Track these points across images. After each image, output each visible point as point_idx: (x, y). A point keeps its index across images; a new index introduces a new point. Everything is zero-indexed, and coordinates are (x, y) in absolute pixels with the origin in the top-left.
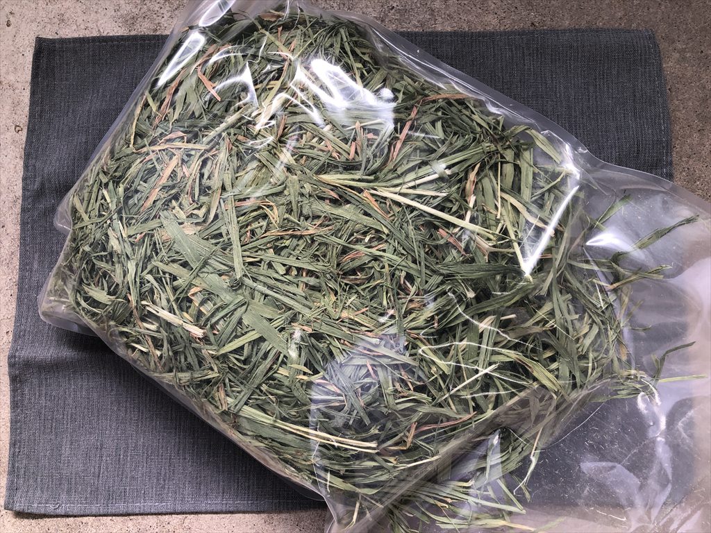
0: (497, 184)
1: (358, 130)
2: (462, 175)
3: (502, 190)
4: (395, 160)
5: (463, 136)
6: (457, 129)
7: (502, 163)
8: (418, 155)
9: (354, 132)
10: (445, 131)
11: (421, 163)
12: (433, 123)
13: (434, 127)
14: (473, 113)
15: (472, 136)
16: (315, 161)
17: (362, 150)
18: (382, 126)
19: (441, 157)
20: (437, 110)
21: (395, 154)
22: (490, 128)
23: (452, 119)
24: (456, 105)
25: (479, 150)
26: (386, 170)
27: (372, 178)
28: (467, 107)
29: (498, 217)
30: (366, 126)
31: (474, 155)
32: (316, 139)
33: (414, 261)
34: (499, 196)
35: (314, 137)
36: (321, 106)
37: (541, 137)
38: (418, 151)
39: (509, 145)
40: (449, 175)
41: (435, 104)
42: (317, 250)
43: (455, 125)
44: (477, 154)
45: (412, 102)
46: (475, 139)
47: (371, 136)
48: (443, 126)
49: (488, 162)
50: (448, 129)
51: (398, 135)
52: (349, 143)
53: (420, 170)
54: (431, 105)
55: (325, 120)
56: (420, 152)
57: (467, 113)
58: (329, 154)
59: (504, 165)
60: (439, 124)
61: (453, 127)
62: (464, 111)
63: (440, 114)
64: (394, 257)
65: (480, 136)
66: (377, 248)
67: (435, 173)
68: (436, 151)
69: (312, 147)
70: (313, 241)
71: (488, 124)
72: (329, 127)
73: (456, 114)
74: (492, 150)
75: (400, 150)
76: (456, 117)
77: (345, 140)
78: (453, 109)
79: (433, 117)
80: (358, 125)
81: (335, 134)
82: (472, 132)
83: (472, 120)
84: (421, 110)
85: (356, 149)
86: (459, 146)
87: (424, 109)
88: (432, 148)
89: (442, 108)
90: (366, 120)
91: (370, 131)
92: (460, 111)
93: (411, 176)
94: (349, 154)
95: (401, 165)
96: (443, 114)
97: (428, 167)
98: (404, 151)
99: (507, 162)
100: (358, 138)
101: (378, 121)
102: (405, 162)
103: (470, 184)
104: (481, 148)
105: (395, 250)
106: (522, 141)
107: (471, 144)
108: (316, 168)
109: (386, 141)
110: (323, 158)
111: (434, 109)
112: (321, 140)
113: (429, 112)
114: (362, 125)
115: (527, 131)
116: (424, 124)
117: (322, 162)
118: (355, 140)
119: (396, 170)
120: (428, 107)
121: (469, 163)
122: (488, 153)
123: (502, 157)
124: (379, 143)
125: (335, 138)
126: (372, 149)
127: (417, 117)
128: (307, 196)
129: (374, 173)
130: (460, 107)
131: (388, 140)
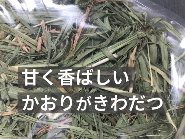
0: (148, 60)
1: (43, 27)
2: (125, 57)
3: (151, 64)
4: (75, 50)
5: (124, 27)
6: (120, 22)
7: (149, 44)
8: (93, 44)
9: (40, 29)
10: (111, 24)
11: (95, 50)
12: (102, 19)
13: (103, 21)
14: (129, 10)
15: (130, 27)
16: (8, 54)
17: (47, 43)
18: (63, 23)
19: (110, 45)
20: (104, 9)
21: (75, 44)
22: (141, 20)
23: (116, 15)
24: (117, 5)
25: (135, 36)
26: (68, 58)
27: (56, 65)
28: (125, 7)
29: (152, 85)
30: (49, 23)
31: (132, 41)
32: (9, 37)
33: (94, 129)
34: (150, 68)
35: (7, 35)
36: (11, 9)
37: (169, 25)
38: (93, 41)
39: (152, 32)
40: (116, 58)
41: (103, 5)
42: (16, 127)
43: (117, 19)
44: (134, 40)
45: (86, 3)
46: (132, 29)
47: (54, 31)
48: (109, 21)
49: (141, 44)
50: (113, 23)
51: (76, 30)
52: (37, 38)
53: (95, 56)
54: (100, 5)
55: (15, 20)
56: (94, 41)
57: (125, 11)
58: (20, 49)
59: (151, 46)
60: (106, 19)
61: (117, 21)
62: (123, 10)
63: (107, 12)
64: (79, 129)
65: (135, 26)
66: (64, 122)
67: (106, 57)
68: (106, 40)
69: (6, 44)
70: (12, 121)
71: (139, 18)
72: (19, 26)
73: (118, 12)
74: (143, 36)
75: (78, 41)
76: (118, 14)
77: (33, 36)
78: (115, 8)
79: (102, 14)
80: (43, 23)
81: (24, 31)
82: (130, 24)
83: (129, 16)
84: (92, 9)
85: (43, 42)
86: (122, 35)
87: (95, 8)
88: (103, 38)
89: (108, 8)
90: (49, 19)
91: (53, 27)
92: (120, 10)
93: (88, 61)
94: (37, 47)
95: (80, 53)
96: (109, 12)
97: (101, 53)
98: (81, 41)
99: (153, 44)
100: (43, 34)
101: (60, 18)
102: (83, 50)
103: (131, 63)
104: (136, 35)
105: (79, 122)
106: (159, 29)
107: (130, 33)
108: (9, 61)
109: (66, 34)
110: (15, 52)
111: (102, 8)
112: (12, 37)
113: (99, 11)
114: (47, 22)
115: (161, 22)
116: (95, 19)
117: (14, 56)
118: (41, 35)
119: (76, 57)
120: (98, 7)
121: (129, 47)
122: (141, 38)
123: (149, 40)
124: (61, 37)
125: (24, 35)
126: (56, 42)
127: (90, 14)
128: (4, 84)
129: (58, 61)
130: (120, 7)
131: (68, 34)
